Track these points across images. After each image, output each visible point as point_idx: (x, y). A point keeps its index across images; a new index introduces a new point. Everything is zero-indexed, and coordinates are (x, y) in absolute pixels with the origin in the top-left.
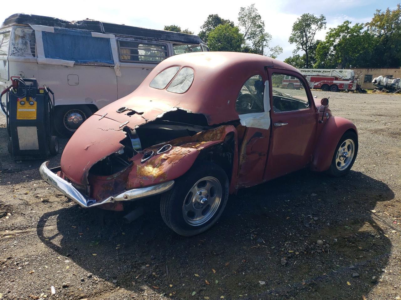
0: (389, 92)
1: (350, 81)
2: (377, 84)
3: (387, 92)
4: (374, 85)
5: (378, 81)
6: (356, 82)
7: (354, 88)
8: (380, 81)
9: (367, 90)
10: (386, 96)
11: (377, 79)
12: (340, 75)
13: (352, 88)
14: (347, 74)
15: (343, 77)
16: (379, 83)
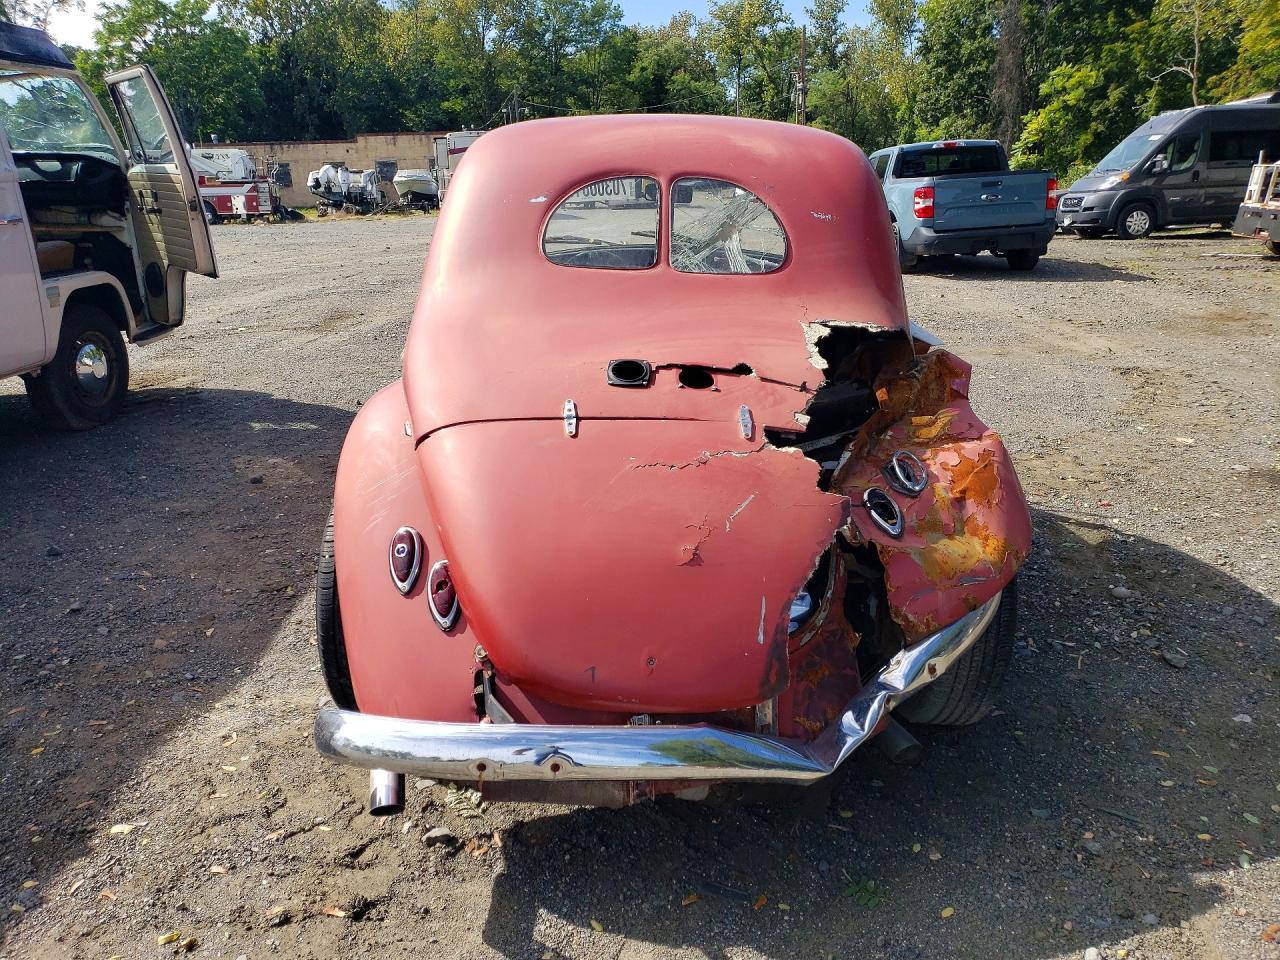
0: (364, 213)
1: (248, 187)
2: (322, 189)
3: (358, 213)
4: (314, 193)
5: (323, 182)
6: (267, 190)
7: (266, 207)
8: (329, 182)
9: (302, 212)
10: (359, 223)
11: (318, 176)
12: (207, 169)
13: (260, 208)
14: (228, 163)
15: (220, 175)
16: (328, 189)
